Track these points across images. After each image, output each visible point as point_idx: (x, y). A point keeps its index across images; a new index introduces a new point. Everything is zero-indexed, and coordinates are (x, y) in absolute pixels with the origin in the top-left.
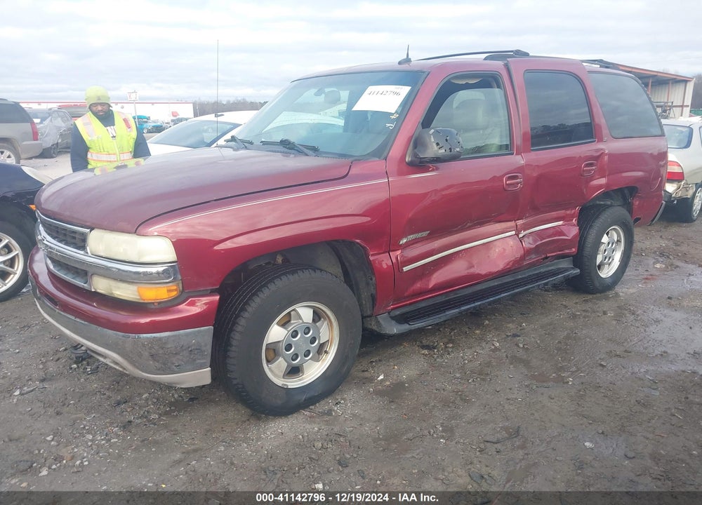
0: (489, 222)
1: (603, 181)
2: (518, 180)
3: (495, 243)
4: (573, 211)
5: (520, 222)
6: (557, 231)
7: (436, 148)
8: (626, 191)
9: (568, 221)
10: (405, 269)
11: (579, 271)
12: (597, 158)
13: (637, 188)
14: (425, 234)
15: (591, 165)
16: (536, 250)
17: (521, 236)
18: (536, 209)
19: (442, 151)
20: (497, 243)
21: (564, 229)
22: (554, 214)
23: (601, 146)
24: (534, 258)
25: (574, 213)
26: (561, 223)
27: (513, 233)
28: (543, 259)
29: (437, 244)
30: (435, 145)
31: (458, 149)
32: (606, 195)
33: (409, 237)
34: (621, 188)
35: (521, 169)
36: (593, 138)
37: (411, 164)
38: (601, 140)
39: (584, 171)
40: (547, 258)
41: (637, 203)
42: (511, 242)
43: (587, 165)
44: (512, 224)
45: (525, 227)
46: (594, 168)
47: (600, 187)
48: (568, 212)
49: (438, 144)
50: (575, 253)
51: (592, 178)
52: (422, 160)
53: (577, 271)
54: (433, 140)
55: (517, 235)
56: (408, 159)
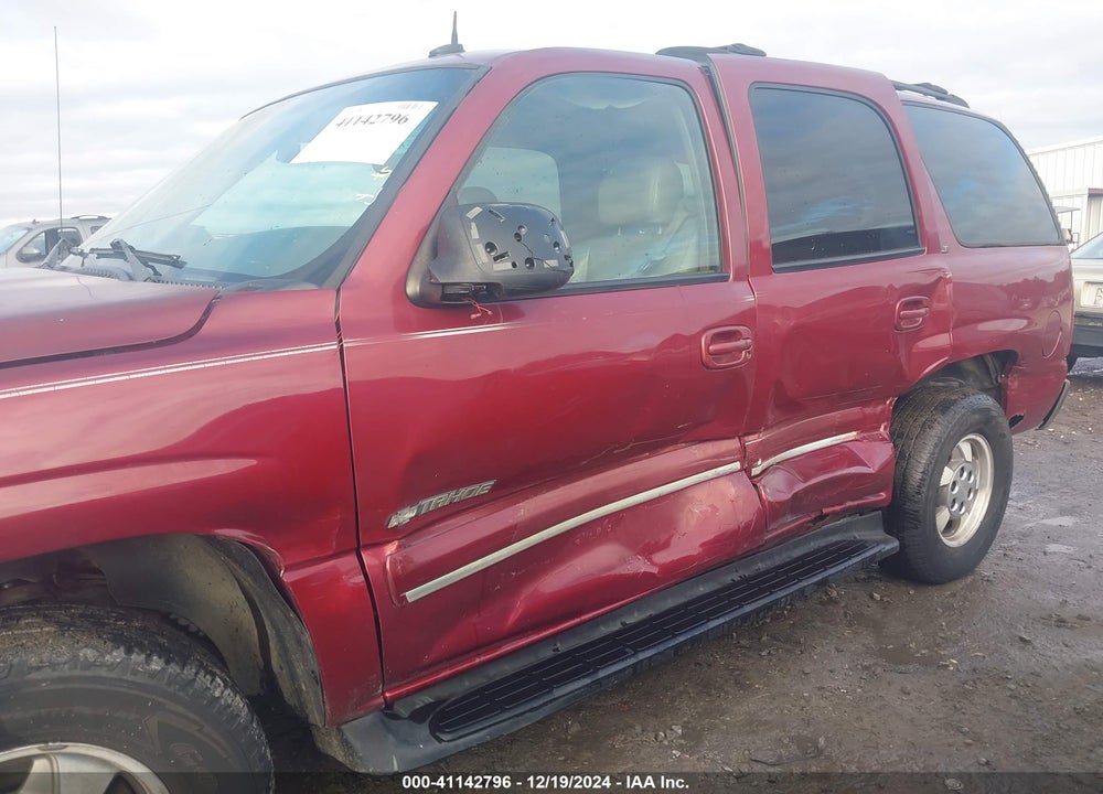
0: (675, 442)
1: (943, 340)
2: (742, 342)
3: (690, 494)
4: (880, 408)
5: (752, 440)
6: (843, 455)
7: (483, 256)
8: (990, 361)
9: (868, 431)
10: (412, 595)
11: (896, 543)
12: (929, 290)
13: (1015, 353)
14: (484, 488)
15: (916, 304)
16: (796, 503)
17: (755, 471)
18: (791, 407)
19: (505, 266)
20: (699, 494)
21: (860, 450)
22: (837, 416)
23: (936, 262)
24: (790, 522)
25: (883, 411)
26: (852, 435)
27: (737, 465)
28: (814, 521)
29: (525, 509)
30: (480, 248)
31: (553, 263)
32: (952, 370)
33: (425, 502)
34: (980, 356)
35: (747, 317)
36: (917, 244)
37: (421, 301)
38: (934, 248)
39: (900, 318)
40: (822, 517)
41: (1016, 384)
42: (730, 490)
43: (907, 306)
44: (734, 444)
45: (766, 451)
46: (923, 311)
47: (937, 353)
48: (868, 410)
49: (490, 247)
50: (887, 504)
51: (918, 335)
52: (450, 291)
53: (893, 544)
54: (475, 234)
55: (747, 470)
56: (413, 288)
